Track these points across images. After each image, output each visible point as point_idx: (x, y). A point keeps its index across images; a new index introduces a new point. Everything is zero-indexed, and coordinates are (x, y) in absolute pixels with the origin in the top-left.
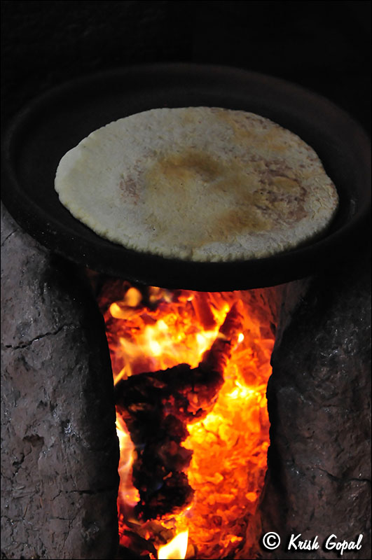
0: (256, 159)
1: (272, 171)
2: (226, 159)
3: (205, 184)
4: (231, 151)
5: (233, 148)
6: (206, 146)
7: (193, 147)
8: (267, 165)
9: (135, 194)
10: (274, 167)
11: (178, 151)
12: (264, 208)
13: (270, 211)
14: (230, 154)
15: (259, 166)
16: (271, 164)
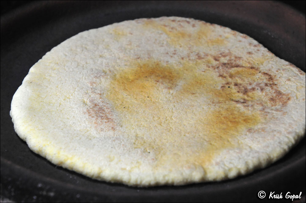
0: (203, 56)
1: (224, 64)
2: (174, 62)
3: (171, 92)
4: (175, 54)
5: (175, 51)
6: (149, 54)
7: (138, 58)
8: (216, 60)
9: (108, 119)
10: (224, 60)
11: (126, 65)
12: (242, 101)
13: (250, 103)
14: (175, 56)
15: (209, 62)
16: (220, 57)
